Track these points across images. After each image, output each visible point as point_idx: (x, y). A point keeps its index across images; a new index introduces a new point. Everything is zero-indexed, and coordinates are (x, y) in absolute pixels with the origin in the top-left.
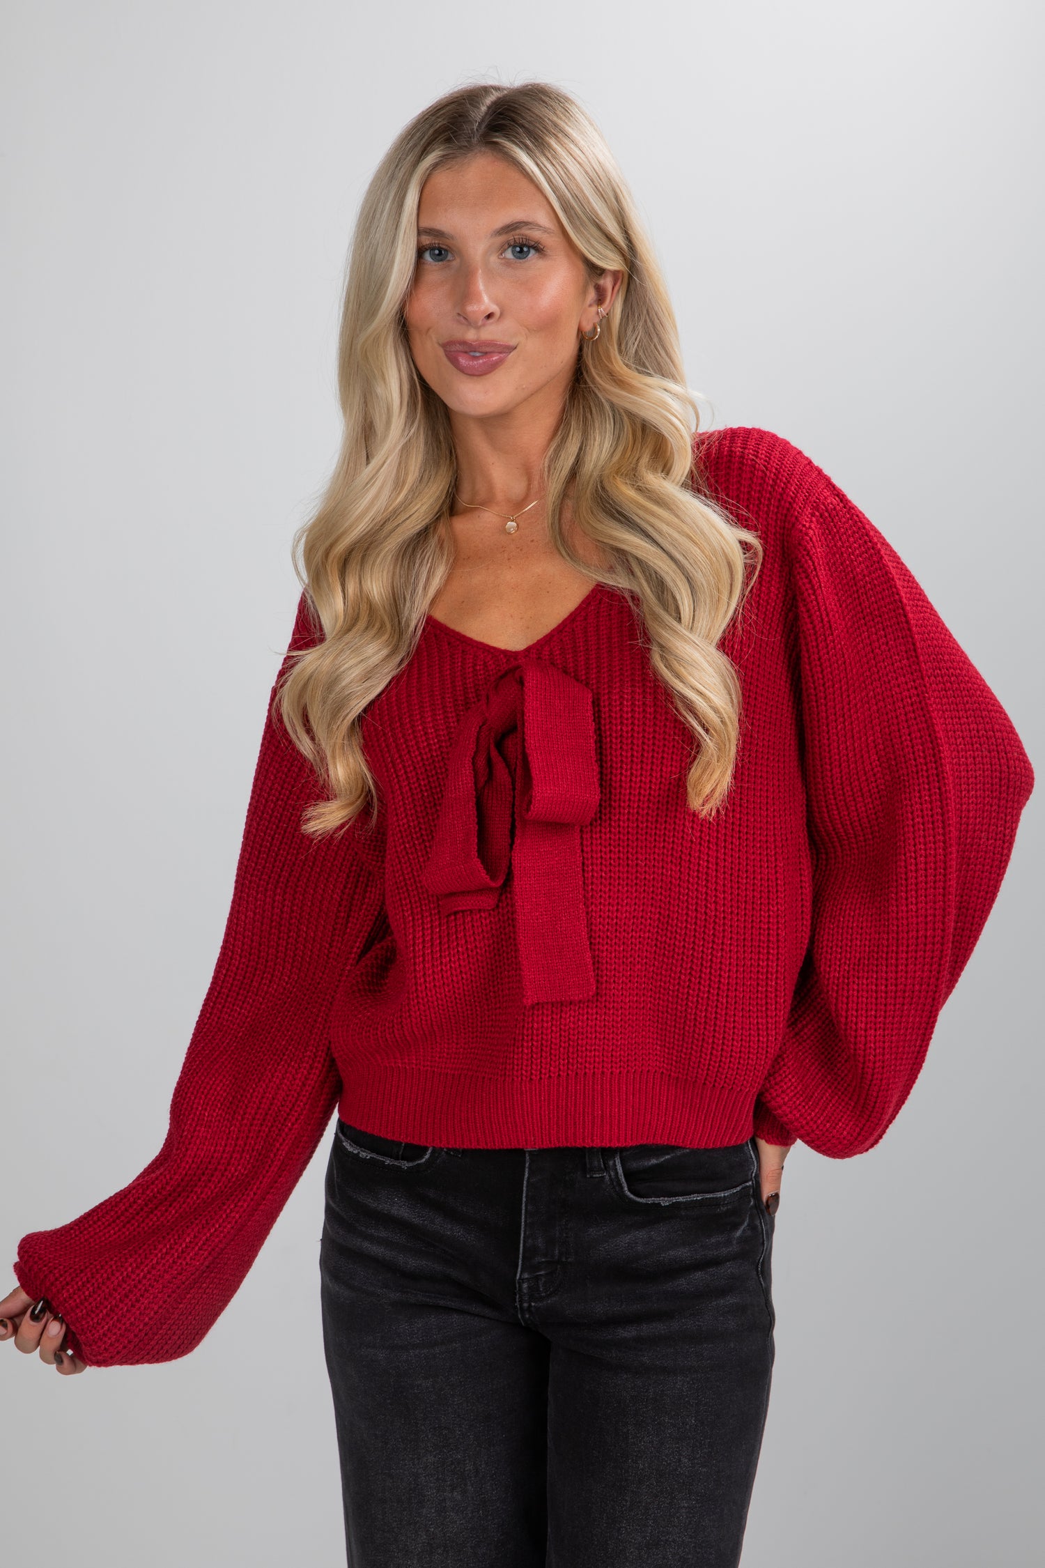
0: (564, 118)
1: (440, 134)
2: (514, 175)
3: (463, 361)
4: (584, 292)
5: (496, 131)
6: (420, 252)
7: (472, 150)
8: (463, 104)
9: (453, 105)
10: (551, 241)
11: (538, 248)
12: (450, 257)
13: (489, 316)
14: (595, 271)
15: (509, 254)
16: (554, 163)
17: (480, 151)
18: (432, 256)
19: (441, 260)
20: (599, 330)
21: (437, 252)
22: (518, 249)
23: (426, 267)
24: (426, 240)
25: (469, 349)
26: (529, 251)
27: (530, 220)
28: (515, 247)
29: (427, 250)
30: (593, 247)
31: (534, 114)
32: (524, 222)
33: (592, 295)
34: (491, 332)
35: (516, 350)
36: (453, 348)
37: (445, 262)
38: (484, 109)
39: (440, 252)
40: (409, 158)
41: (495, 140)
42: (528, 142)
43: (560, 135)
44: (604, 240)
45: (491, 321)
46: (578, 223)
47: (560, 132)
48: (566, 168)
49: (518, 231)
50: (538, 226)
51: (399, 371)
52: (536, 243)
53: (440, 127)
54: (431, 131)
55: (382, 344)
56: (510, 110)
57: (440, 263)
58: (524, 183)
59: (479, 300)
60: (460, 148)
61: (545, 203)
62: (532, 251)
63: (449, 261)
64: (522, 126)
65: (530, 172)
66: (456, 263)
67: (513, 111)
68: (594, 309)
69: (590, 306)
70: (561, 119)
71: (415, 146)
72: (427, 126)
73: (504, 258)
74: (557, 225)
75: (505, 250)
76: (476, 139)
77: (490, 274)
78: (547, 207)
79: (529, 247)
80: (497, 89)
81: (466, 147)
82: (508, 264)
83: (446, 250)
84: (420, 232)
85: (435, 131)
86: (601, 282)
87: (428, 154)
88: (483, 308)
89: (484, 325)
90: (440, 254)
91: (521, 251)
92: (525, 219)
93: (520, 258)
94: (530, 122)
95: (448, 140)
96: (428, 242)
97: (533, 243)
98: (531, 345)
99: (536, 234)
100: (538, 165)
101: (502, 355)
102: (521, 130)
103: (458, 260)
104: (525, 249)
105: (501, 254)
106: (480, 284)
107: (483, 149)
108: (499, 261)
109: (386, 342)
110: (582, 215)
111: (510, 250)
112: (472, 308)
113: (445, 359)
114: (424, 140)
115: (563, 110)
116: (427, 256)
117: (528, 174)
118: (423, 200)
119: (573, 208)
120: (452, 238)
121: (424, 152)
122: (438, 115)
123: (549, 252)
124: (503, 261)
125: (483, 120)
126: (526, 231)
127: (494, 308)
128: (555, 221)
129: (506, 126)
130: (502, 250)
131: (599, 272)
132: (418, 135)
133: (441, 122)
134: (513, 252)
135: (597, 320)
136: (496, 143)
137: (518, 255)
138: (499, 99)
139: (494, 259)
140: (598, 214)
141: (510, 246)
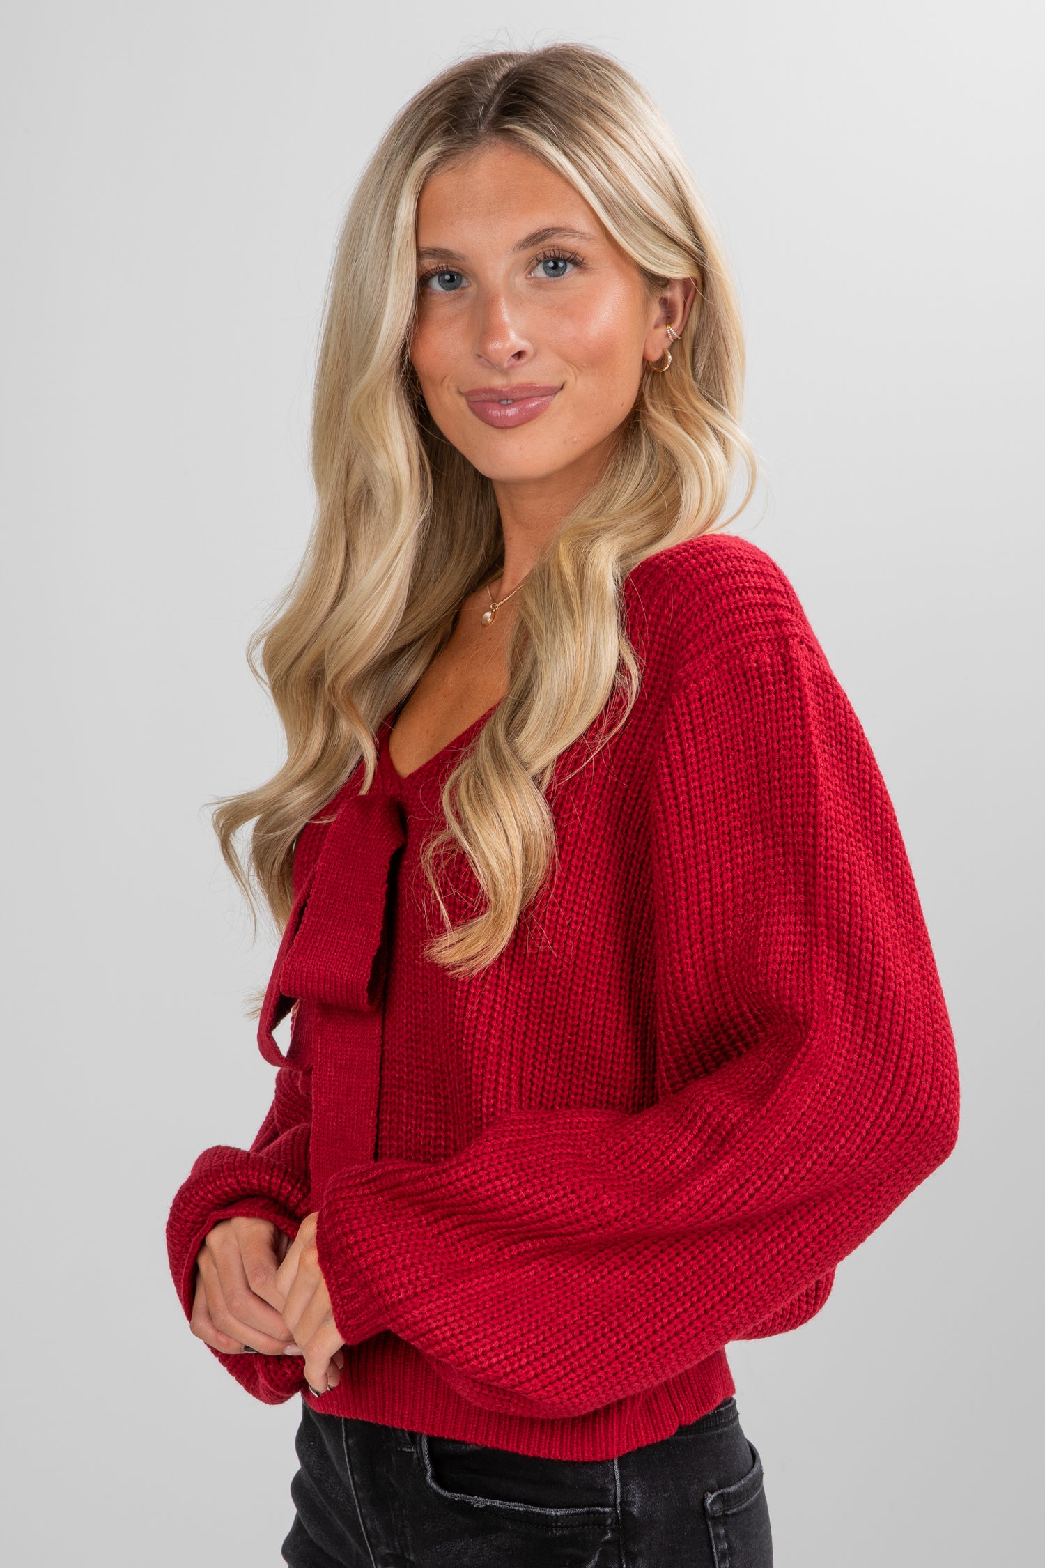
0: (600, 89)
1: (437, 124)
2: (536, 168)
3: (495, 413)
4: (646, 310)
5: (508, 115)
6: (423, 281)
7: (479, 142)
8: (464, 82)
9: (452, 86)
10: (590, 249)
11: (576, 261)
12: (464, 283)
13: (520, 355)
14: (656, 282)
15: (540, 272)
16: (587, 148)
17: (490, 142)
18: (442, 283)
19: (454, 288)
20: (670, 357)
21: (447, 277)
22: (551, 264)
23: (434, 298)
24: (430, 263)
25: (501, 398)
26: (565, 266)
27: (562, 225)
28: (546, 262)
29: (433, 276)
30: (650, 252)
31: (558, 86)
32: (554, 229)
33: (657, 312)
34: (527, 374)
35: (565, 390)
36: (477, 398)
37: (457, 291)
38: (491, 86)
39: (452, 277)
40: (399, 158)
41: (506, 126)
42: (550, 125)
43: (596, 113)
44: (663, 242)
45: (523, 361)
46: (627, 224)
47: (594, 111)
48: (604, 154)
49: (547, 242)
50: (573, 232)
51: (405, 436)
52: (573, 253)
53: (437, 114)
54: (426, 120)
55: (380, 401)
56: (524, 84)
57: (452, 292)
58: (550, 178)
59: (504, 337)
60: (464, 140)
61: (580, 201)
62: (570, 266)
63: (463, 288)
64: (542, 105)
65: (557, 164)
66: (472, 290)
67: (530, 86)
68: (661, 331)
69: (656, 326)
70: (595, 89)
71: (406, 141)
72: (420, 115)
73: (535, 277)
74: (598, 228)
75: (534, 268)
76: (483, 127)
77: (517, 300)
78: (584, 207)
79: (565, 261)
80: (508, 57)
81: (470, 138)
82: (538, 284)
83: (458, 274)
84: (420, 255)
85: (431, 121)
86: (668, 294)
87: (423, 150)
88: (508, 345)
89: (512, 367)
90: (452, 280)
91: (556, 267)
92: (555, 225)
93: (554, 276)
94: (552, 98)
95: (447, 131)
96: (433, 267)
97: (569, 255)
98: (581, 385)
99: (570, 243)
100: (566, 154)
101: (544, 399)
102: (541, 112)
103: (475, 286)
104: (561, 264)
105: (530, 273)
106: (505, 313)
107: (493, 139)
108: (528, 281)
109: (385, 399)
110: (631, 213)
111: (540, 268)
112: (495, 346)
113: (469, 414)
114: (417, 134)
115: (598, 78)
116: (435, 284)
117: (554, 167)
118: (422, 211)
119: (618, 205)
120: (463, 258)
121: (418, 149)
122: (432, 100)
123: (591, 264)
124: (532, 281)
125: (491, 101)
126: (557, 240)
127: (522, 344)
128: (595, 223)
129: (520, 106)
130: (530, 268)
131: (662, 282)
132: (409, 127)
133: (437, 110)
134: (545, 269)
135: (667, 344)
136: (509, 131)
137: (552, 272)
138: (512, 70)
139: (520, 281)
140: (652, 211)
141: (540, 263)
